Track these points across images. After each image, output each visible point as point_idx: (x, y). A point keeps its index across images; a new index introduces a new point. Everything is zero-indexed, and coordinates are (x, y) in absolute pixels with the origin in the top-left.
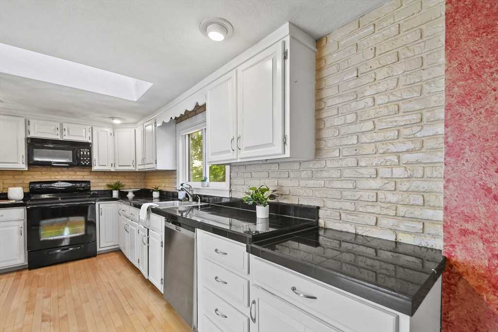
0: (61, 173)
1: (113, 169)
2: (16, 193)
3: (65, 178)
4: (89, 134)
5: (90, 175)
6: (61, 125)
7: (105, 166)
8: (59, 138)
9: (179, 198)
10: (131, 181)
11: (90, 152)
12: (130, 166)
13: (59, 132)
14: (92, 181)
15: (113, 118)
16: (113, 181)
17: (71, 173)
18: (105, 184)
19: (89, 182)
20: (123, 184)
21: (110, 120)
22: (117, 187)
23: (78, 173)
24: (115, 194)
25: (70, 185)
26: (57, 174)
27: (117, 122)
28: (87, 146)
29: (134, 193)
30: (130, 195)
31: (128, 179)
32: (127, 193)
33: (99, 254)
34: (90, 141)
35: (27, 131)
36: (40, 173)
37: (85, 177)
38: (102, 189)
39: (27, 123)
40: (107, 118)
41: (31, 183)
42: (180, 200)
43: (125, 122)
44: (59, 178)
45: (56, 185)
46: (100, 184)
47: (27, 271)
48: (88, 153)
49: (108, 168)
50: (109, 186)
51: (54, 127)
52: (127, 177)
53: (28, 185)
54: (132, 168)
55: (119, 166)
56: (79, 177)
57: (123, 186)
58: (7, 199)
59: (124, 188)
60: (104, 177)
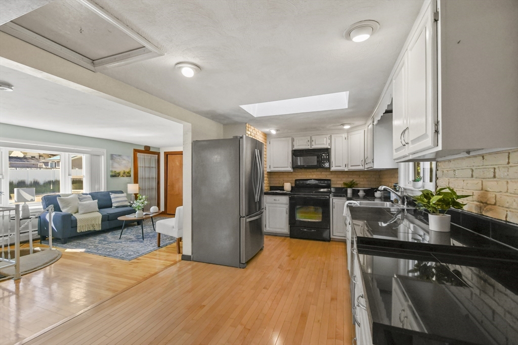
0: (312, 173)
1: (346, 169)
2: (288, 187)
3: (314, 177)
4: (329, 141)
5: (331, 174)
6: (311, 138)
7: (340, 166)
8: (309, 147)
9: (391, 199)
10: (365, 180)
11: (328, 156)
12: (359, 166)
13: (309, 143)
14: (332, 179)
15: (343, 125)
16: (348, 180)
17: (319, 173)
18: (342, 182)
19: (330, 180)
20: (358, 182)
21: (341, 127)
22: (351, 185)
23: (323, 173)
24: (349, 191)
25: (317, 182)
26: (310, 174)
27: (347, 127)
28: (327, 151)
29: (365, 191)
30: (361, 193)
31: (363, 178)
32: (358, 191)
33: (332, 241)
34: (329, 147)
35: (293, 146)
36: (300, 173)
37: (328, 176)
38: (340, 186)
39: (293, 140)
40: (339, 126)
41: (296, 180)
42: (392, 201)
43: (353, 126)
44: (311, 177)
45: (308, 182)
46: (338, 182)
47: (289, 238)
48: (327, 157)
49: (343, 168)
50: (345, 184)
51: (306, 140)
52: (362, 176)
53: (294, 182)
54: (361, 168)
55: (351, 166)
56: (323, 176)
57: (357, 184)
58: (283, 190)
59: (357, 186)
60: (341, 176)
